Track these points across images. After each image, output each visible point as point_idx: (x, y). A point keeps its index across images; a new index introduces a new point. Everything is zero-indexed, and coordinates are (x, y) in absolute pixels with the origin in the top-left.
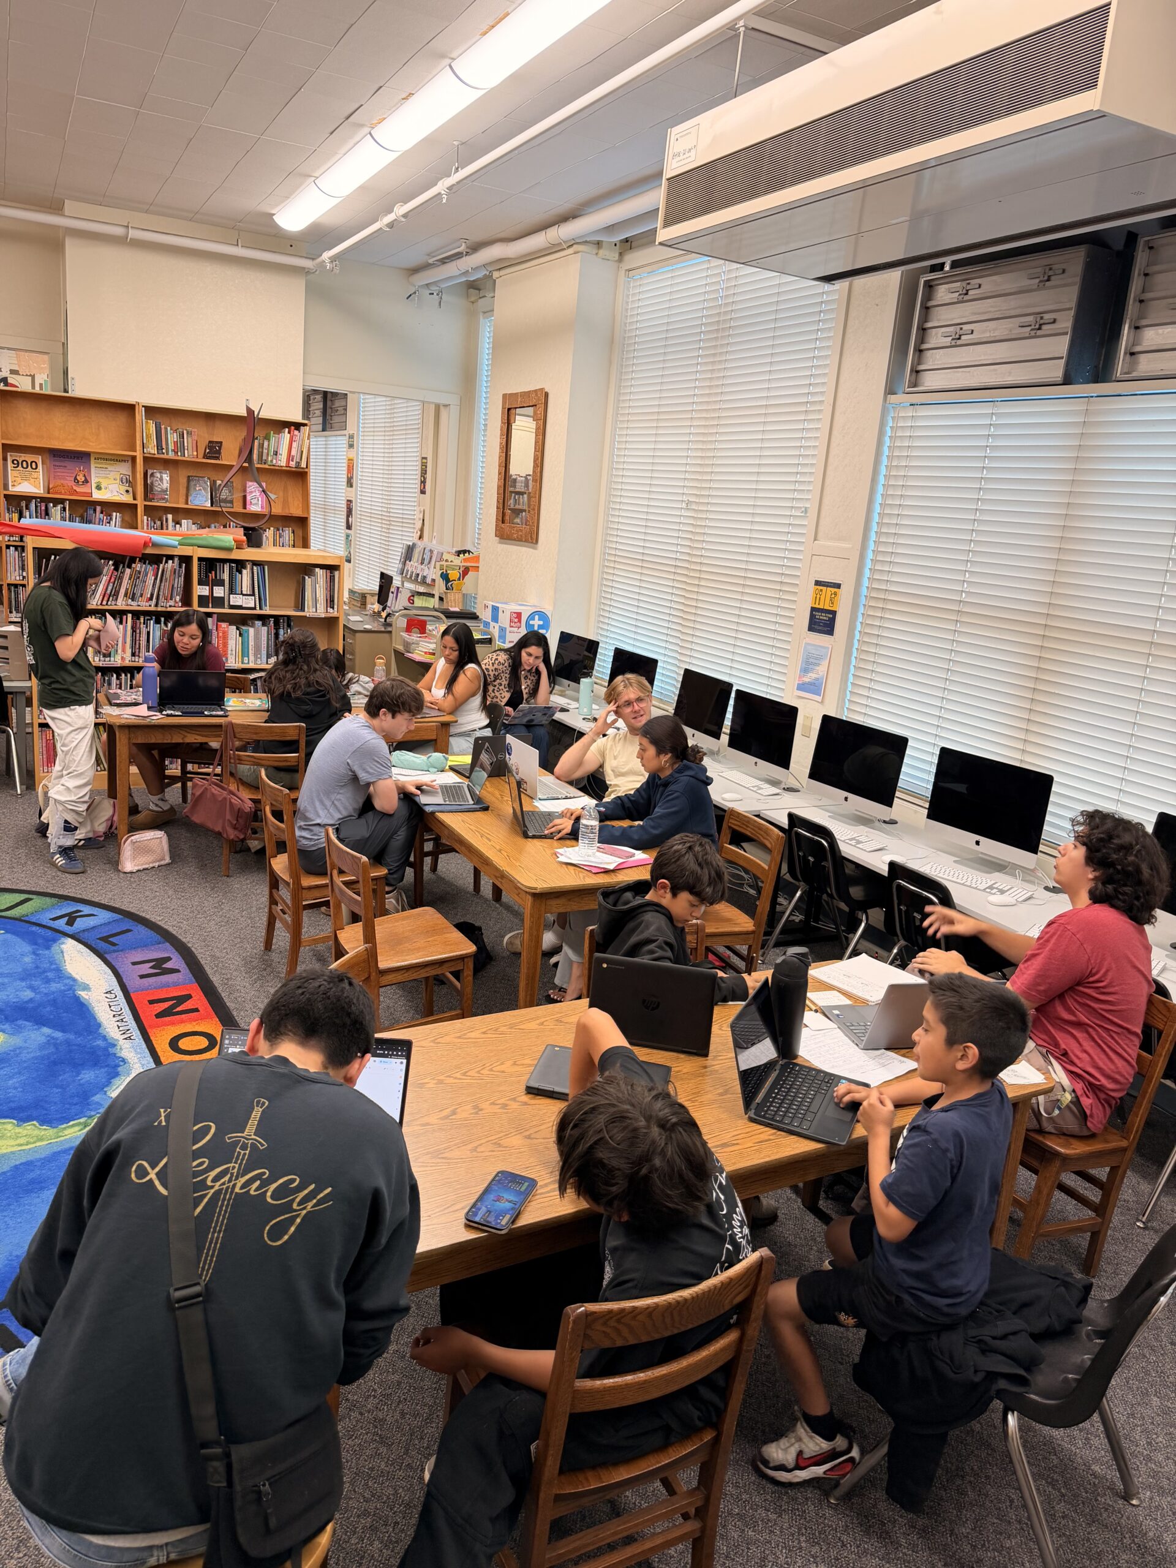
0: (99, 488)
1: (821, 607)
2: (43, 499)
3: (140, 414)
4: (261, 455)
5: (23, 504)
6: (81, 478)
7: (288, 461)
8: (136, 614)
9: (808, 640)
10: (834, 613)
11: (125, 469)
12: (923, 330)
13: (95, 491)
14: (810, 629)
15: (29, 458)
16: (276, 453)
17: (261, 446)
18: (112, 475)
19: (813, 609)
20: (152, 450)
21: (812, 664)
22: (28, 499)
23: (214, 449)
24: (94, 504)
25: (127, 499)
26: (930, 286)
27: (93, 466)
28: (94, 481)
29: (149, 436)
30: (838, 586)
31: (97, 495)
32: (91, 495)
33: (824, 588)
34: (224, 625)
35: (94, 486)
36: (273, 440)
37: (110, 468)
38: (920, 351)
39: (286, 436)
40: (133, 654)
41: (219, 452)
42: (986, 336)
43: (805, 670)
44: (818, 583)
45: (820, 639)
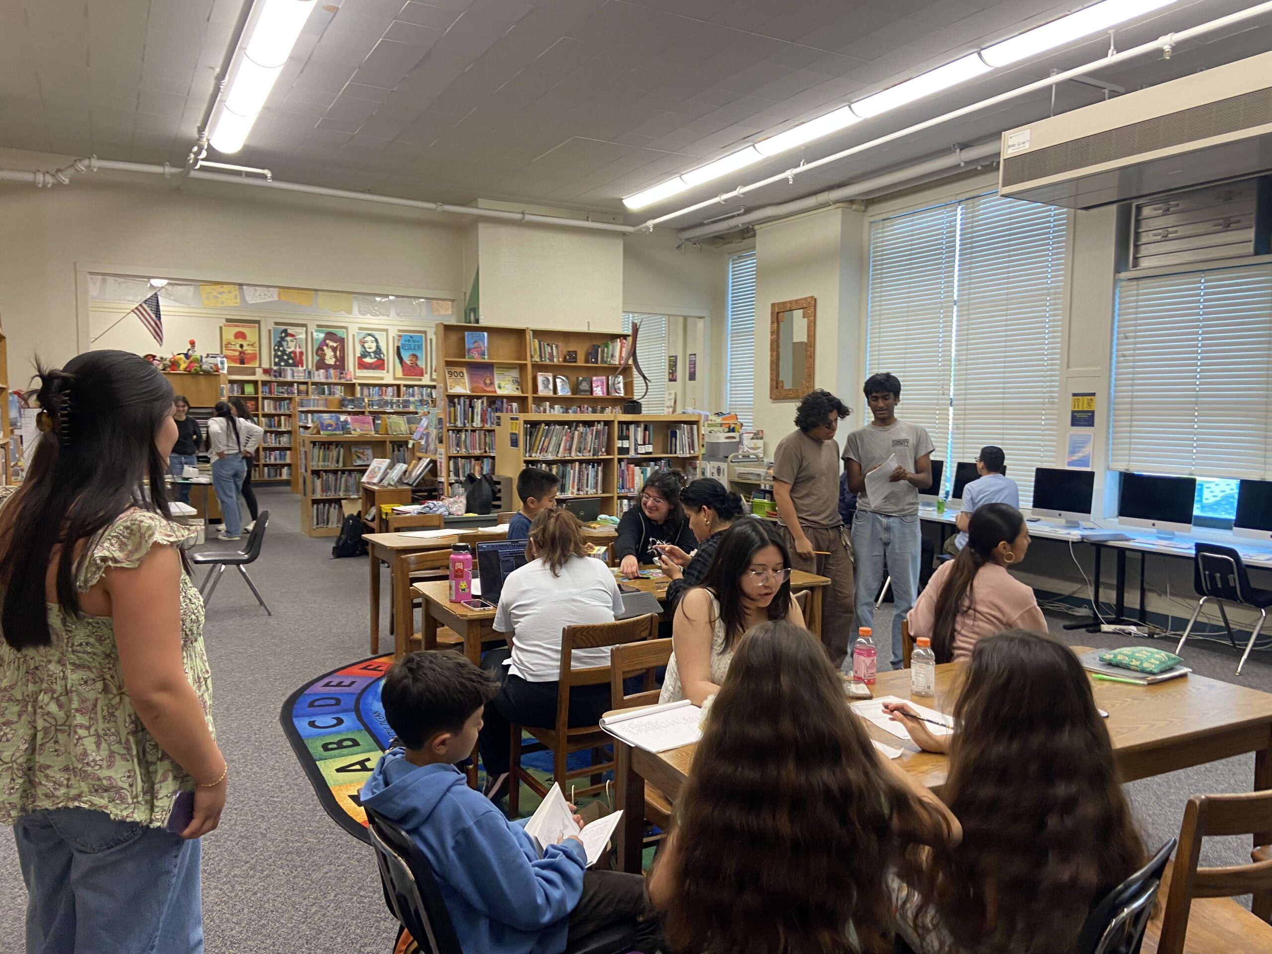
0: (500, 387)
1: (1080, 409)
2: (468, 397)
3: (529, 336)
4: (602, 357)
5: (456, 400)
6: (488, 381)
7: (620, 361)
8: (581, 462)
9: (1071, 432)
10: (1093, 412)
11: (515, 374)
12: (1137, 234)
13: (497, 389)
14: (1073, 424)
15: (458, 369)
16: (612, 356)
17: (603, 351)
18: (508, 378)
19: (1073, 412)
20: (537, 359)
21: (1078, 447)
22: (459, 397)
23: (571, 356)
24: (501, 398)
25: (518, 393)
26: (1139, 208)
27: (495, 372)
28: (496, 383)
29: (535, 349)
30: (1094, 394)
31: (500, 392)
32: (495, 392)
33: (1081, 398)
34: (632, 466)
35: (496, 386)
36: (611, 347)
37: (506, 373)
38: (1136, 246)
39: (618, 343)
40: (578, 490)
41: (576, 358)
42: (1188, 233)
43: (1073, 452)
44: (1074, 395)
45: (1082, 431)
